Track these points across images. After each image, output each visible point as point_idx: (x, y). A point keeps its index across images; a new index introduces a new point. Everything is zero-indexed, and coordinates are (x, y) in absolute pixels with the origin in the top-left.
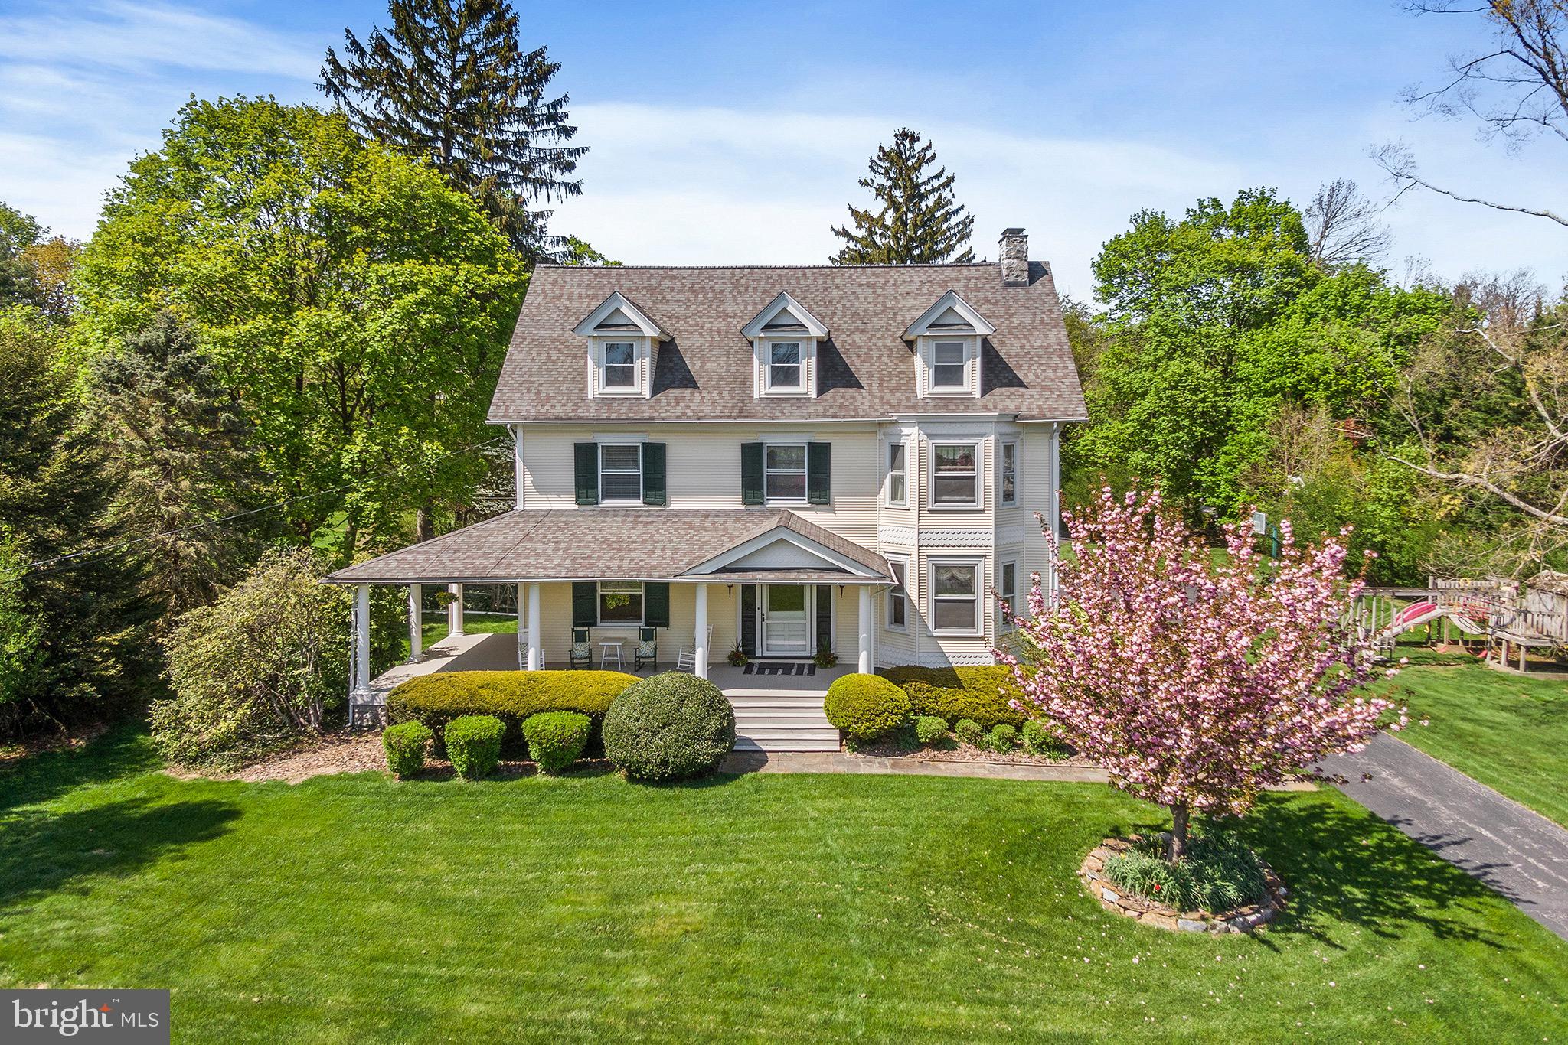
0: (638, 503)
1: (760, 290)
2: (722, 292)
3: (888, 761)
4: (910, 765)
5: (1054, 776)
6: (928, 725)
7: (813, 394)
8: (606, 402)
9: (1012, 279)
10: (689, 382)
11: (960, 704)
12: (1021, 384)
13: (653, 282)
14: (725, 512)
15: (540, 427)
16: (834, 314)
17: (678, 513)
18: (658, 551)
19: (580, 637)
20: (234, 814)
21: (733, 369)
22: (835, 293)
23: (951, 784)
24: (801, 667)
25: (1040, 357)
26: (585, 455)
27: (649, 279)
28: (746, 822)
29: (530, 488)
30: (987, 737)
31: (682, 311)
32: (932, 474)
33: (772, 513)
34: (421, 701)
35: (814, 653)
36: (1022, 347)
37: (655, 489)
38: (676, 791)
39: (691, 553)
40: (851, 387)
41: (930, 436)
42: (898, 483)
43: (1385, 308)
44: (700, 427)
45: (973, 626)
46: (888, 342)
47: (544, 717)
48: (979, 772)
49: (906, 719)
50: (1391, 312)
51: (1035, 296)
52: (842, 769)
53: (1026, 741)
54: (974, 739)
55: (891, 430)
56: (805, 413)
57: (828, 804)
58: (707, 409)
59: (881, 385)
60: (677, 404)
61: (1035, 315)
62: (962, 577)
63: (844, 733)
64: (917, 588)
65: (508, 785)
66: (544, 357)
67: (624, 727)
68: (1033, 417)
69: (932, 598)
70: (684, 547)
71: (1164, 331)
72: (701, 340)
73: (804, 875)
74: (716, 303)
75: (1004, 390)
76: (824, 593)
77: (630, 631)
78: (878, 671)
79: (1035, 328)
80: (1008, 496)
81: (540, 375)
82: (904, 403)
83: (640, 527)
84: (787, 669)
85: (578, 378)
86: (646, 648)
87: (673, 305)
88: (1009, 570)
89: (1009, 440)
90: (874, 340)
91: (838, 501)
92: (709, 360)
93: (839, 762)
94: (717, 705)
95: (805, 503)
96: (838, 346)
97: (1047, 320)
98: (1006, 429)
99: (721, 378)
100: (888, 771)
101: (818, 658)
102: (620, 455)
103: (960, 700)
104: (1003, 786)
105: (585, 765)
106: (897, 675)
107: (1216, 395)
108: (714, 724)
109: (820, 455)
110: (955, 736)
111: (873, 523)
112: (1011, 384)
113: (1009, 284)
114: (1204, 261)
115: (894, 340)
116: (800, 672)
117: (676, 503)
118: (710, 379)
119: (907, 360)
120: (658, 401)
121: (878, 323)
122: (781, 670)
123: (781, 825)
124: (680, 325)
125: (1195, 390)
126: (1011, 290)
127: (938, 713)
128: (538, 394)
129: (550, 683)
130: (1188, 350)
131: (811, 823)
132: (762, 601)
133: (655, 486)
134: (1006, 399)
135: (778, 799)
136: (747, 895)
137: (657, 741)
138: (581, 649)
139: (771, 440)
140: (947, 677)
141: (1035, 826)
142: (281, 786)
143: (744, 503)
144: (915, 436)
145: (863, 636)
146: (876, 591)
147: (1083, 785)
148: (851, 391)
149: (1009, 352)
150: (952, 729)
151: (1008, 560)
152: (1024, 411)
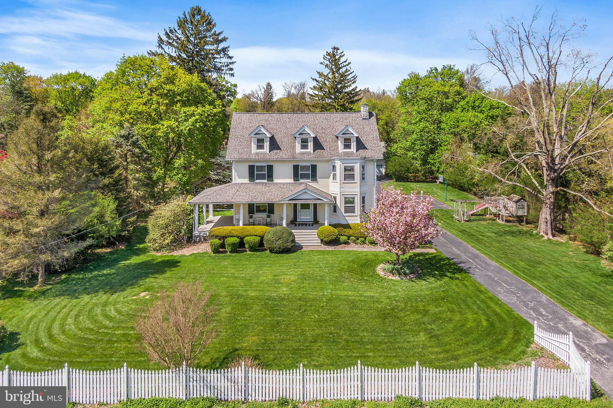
0: (266, 181)
1: (296, 120)
2: (286, 121)
3: (333, 247)
4: (339, 248)
5: (373, 250)
6: (343, 238)
7: (312, 152)
8: (257, 154)
9: (364, 117)
10: (279, 148)
11: (351, 233)
12: (367, 149)
13: (266, 118)
14: (289, 183)
15: (239, 161)
16: (317, 127)
17: (277, 183)
18: (273, 194)
19: (251, 217)
21: (290, 144)
22: (317, 121)
23: (348, 252)
24: (309, 224)
25: (371, 141)
26: (251, 169)
27: (265, 117)
28: (301, 261)
29: (236, 177)
30: (358, 241)
31: (275, 127)
32: (343, 173)
33: (302, 183)
34: (218, 234)
35: (313, 220)
36: (367, 138)
37: (270, 177)
38: (283, 255)
39: (282, 195)
40: (322, 149)
41: (343, 163)
42: (334, 175)
43: (486, 107)
44: (282, 161)
45: (354, 212)
46: (331, 136)
47: (249, 237)
48: (355, 249)
49: (337, 237)
50: (488, 108)
51: (370, 122)
52: (322, 249)
53: (367, 242)
54: (354, 242)
55: (333, 161)
56: (310, 157)
57: (319, 257)
58: (284, 156)
59: (330, 149)
60: (276, 155)
61: (370, 128)
62: (351, 200)
63: (322, 241)
64: (340, 204)
65: (241, 254)
66: (239, 141)
67: (269, 239)
68: (369, 158)
69: (344, 206)
70: (279, 194)
71: (419, 113)
72: (281, 136)
73: (315, 271)
74: (284, 124)
75: (362, 150)
76: (315, 205)
77: (264, 215)
78: (330, 225)
79: (370, 132)
80: (363, 179)
81: (238, 146)
82: (336, 154)
83: (267, 188)
84: (306, 225)
85: (249, 147)
86: (269, 220)
87: (272, 125)
88: (363, 198)
89: (363, 164)
90: (328, 136)
91: (319, 180)
92: (284, 142)
93: (321, 248)
94: (291, 234)
95: (310, 181)
96: (318, 138)
97: (374, 130)
98: (362, 161)
99: (287, 147)
100: (333, 249)
101: (314, 222)
102: (261, 168)
103: (351, 232)
104: (361, 252)
105: (258, 249)
106: (335, 226)
107: (435, 134)
108: (291, 239)
109: (314, 168)
110: (350, 241)
111: (328, 186)
112: (364, 149)
113: (363, 119)
114: (431, 90)
115: (333, 136)
116: (309, 226)
117: (276, 181)
118: (284, 147)
119: (336, 142)
120: (271, 154)
121: (328, 130)
122: (304, 225)
123: (309, 261)
124: (275, 131)
125: (428, 132)
126: (364, 120)
127: (345, 235)
128: (238, 152)
129: (249, 229)
130: (426, 119)
131: (316, 261)
132: (299, 207)
134: (362, 153)
135: (307, 256)
136: (304, 275)
137: (277, 242)
138: (251, 220)
139: (301, 164)
140: (348, 226)
141: (367, 260)
142: (185, 256)
143: (294, 180)
144: (339, 163)
145: (326, 216)
146: (329, 204)
147: (379, 252)
148: (322, 151)
149: (363, 139)
150: (349, 239)
151: (363, 195)
152: (367, 156)
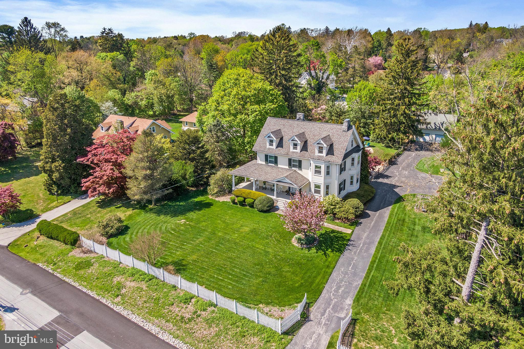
0: (274, 165)
1: (301, 127)
2: (295, 126)
7: (299, 152)
8: (269, 149)
10: (282, 147)
12: (334, 155)
14: (286, 169)
16: (311, 134)
17: (279, 168)
18: (271, 175)
20: (212, 205)
25: (340, 149)
26: (267, 157)
27: (284, 122)
29: (259, 160)
31: (287, 130)
32: (315, 169)
33: (293, 170)
36: (338, 146)
38: (261, 213)
41: (314, 163)
45: (320, 194)
47: (249, 199)
51: (347, 134)
56: (297, 156)
58: (283, 153)
59: (311, 151)
61: (344, 139)
62: (319, 186)
64: (312, 187)
65: (243, 207)
67: (256, 203)
69: (314, 189)
70: (275, 176)
72: (287, 138)
73: (263, 228)
74: (293, 129)
75: (330, 156)
79: (343, 142)
80: (328, 174)
81: (261, 142)
82: (313, 156)
83: (272, 170)
89: (328, 165)
91: (303, 170)
92: (286, 143)
95: (298, 169)
96: (308, 142)
102: (271, 157)
109: (300, 162)
111: (307, 174)
117: (279, 166)
118: (285, 147)
120: (277, 150)
121: (317, 137)
122: (293, 195)
124: (285, 134)
128: (260, 146)
129: (252, 194)
133: (276, 162)
135: (272, 217)
136: (255, 229)
138: (264, 186)
139: (293, 158)
142: (219, 201)
143: (289, 167)
148: (305, 152)
149: (335, 147)
151: (327, 185)
152: (331, 160)
